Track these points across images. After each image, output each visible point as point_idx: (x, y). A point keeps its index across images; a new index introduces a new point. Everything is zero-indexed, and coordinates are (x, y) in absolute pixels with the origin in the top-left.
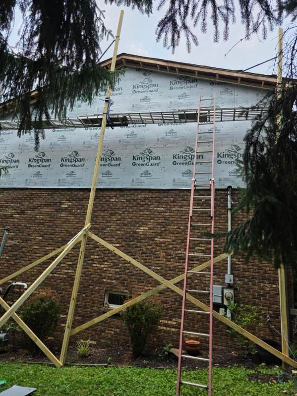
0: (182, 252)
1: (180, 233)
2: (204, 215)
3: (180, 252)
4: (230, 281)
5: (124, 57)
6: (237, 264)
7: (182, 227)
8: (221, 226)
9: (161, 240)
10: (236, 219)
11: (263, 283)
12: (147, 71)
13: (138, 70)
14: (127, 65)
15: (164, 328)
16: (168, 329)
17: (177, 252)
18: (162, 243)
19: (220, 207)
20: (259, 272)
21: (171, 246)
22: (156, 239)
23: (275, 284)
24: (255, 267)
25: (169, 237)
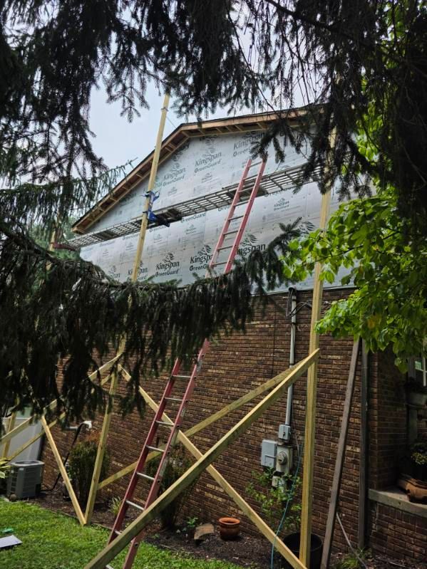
0: (236, 389)
1: (234, 362)
2: (263, 334)
3: (233, 389)
4: (284, 435)
5: (183, 129)
6: (300, 409)
7: (237, 353)
8: (283, 350)
9: (214, 371)
10: (303, 338)
11: (335, 442)
12: (210, 138)
13: (202, 139)
14: (192, 137)
15: (211, 495)
16: (215, 497)
17: (230, 389)
18: (215, 376)
19: (283, 321)
20: (329, 424)
21: (224, 380)
22: (209, 371)
23: (350, 445)
24: (323, 416)
25: (222, 368)
